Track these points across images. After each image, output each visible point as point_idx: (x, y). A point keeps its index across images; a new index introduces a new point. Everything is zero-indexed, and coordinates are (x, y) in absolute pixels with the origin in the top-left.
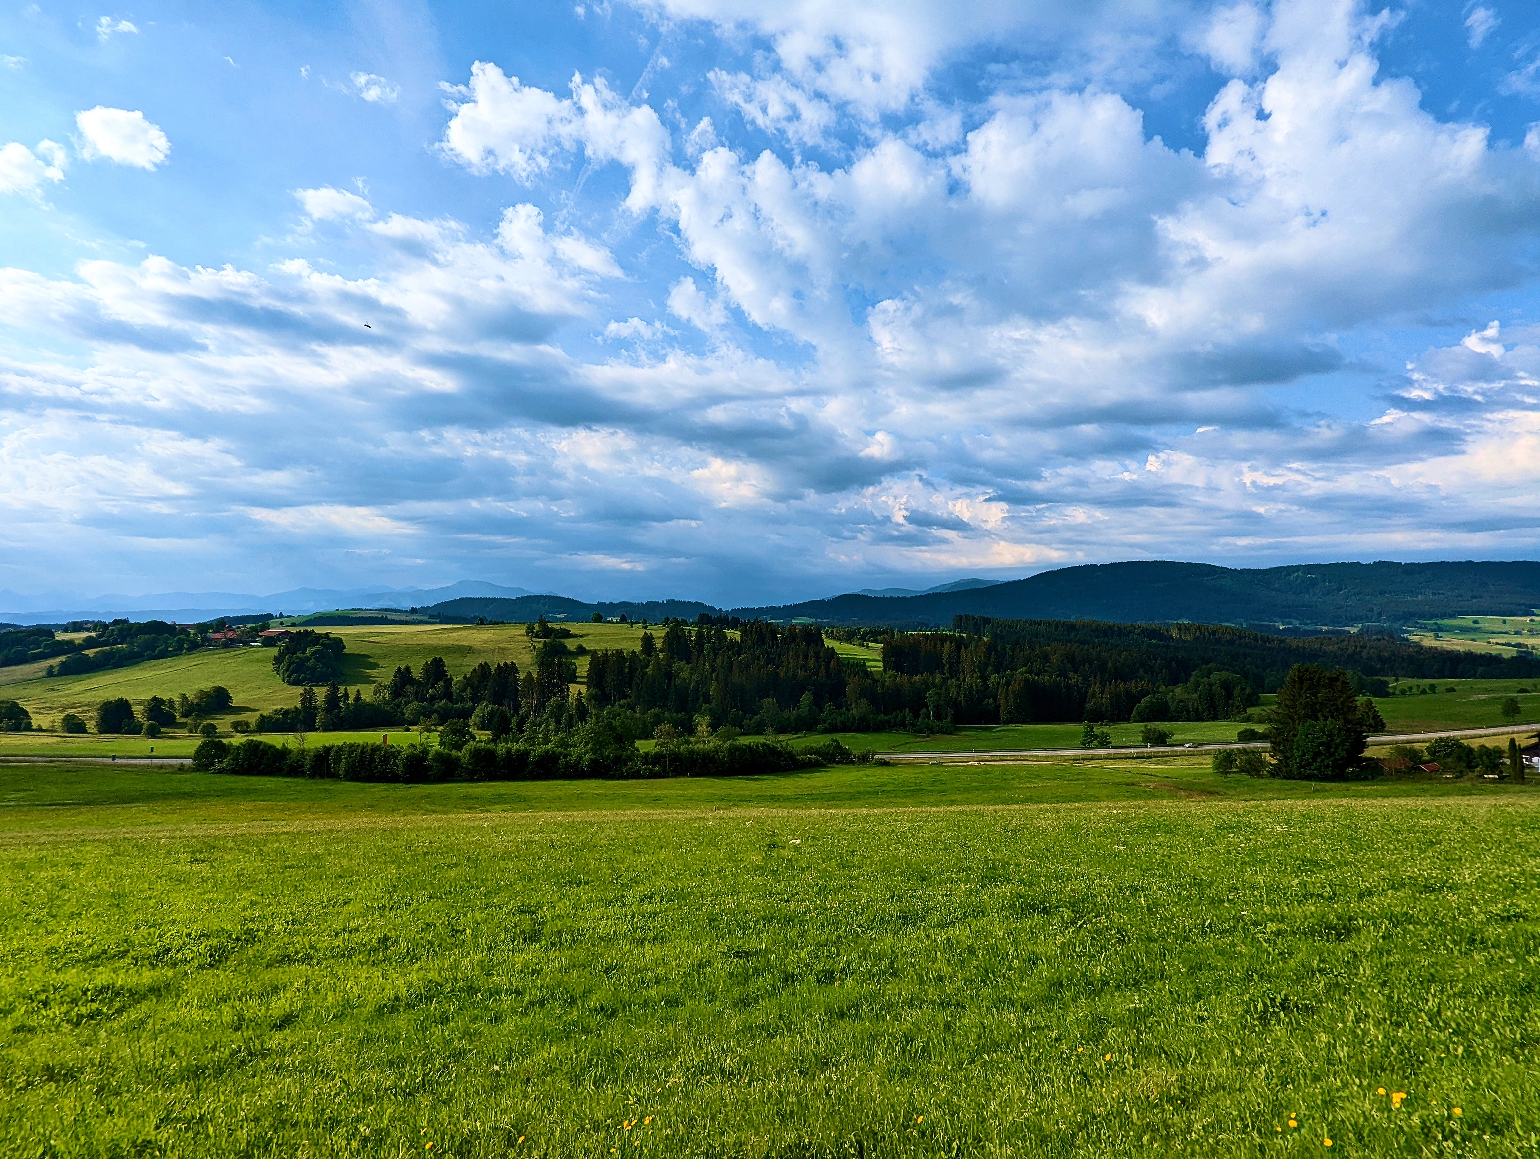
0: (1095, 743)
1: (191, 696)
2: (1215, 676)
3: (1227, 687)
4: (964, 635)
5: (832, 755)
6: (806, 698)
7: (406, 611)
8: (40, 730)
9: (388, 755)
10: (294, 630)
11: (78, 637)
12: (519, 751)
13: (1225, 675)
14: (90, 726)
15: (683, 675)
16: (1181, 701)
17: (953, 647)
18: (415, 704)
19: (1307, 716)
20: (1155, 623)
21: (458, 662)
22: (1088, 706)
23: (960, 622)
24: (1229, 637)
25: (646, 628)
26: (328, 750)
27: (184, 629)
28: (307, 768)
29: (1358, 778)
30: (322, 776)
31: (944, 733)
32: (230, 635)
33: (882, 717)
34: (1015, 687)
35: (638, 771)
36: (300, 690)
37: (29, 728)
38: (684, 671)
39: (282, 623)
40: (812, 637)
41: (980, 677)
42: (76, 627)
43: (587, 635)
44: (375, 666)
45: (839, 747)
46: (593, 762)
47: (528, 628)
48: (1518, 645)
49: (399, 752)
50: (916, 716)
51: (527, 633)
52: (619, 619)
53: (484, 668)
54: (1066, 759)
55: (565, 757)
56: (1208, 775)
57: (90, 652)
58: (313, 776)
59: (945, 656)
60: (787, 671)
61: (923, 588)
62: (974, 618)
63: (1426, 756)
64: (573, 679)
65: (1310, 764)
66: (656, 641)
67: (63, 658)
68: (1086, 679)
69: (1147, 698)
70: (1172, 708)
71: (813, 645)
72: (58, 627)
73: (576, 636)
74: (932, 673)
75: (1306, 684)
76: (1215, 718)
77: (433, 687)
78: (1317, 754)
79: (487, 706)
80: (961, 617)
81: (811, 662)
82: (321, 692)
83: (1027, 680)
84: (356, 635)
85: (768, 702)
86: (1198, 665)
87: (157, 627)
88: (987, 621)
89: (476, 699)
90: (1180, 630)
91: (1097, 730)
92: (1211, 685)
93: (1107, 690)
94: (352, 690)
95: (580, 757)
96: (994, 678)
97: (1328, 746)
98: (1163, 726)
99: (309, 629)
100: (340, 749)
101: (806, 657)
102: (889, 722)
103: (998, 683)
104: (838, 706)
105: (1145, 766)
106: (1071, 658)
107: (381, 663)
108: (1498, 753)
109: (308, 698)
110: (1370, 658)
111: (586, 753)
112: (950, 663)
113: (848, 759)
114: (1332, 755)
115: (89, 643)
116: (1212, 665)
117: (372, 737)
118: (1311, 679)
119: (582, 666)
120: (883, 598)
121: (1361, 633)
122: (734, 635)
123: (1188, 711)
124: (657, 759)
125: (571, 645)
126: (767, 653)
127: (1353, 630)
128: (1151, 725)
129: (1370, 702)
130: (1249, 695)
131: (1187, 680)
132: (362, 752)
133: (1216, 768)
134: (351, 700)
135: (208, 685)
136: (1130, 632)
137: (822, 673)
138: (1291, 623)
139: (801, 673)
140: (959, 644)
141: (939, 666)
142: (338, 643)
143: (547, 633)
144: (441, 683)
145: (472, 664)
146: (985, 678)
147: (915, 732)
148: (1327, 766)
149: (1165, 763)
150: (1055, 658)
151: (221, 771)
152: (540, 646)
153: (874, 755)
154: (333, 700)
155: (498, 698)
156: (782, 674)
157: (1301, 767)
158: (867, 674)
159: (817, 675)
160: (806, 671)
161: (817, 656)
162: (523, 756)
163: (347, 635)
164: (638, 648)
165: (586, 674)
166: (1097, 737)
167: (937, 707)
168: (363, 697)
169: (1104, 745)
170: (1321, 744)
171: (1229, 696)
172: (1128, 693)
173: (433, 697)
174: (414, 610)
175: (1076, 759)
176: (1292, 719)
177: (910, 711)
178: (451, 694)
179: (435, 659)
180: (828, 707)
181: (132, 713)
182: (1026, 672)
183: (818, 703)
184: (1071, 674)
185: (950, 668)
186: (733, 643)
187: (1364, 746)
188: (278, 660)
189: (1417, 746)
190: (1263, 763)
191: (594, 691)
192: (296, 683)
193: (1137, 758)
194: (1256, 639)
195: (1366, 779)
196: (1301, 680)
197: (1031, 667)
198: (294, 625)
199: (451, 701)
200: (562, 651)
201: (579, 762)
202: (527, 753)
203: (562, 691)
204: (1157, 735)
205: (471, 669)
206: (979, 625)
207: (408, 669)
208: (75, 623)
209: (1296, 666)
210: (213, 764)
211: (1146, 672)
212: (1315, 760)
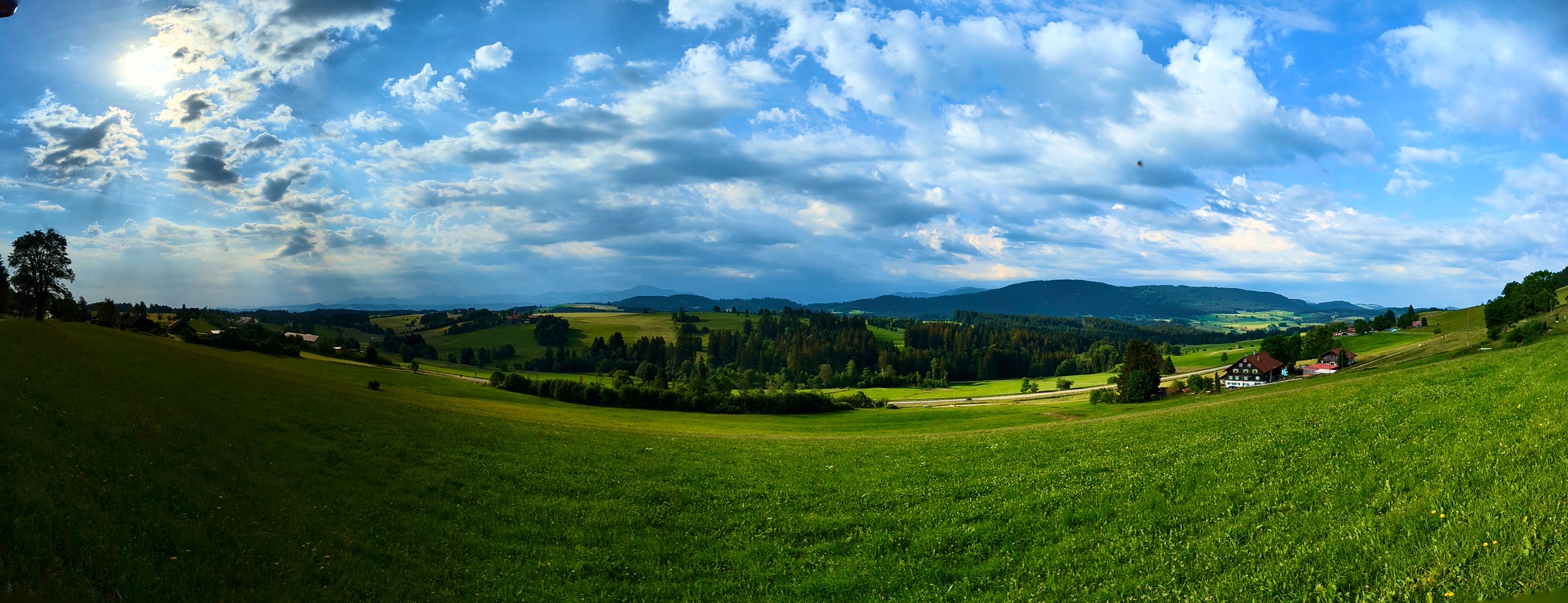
0: (1029, 390)
1: (497, 349)
2: (1101, 348)
3: (1107, 353)
4: (961, 324)
5: (859, 402)
6: (851, 364)
7: (605, 305)
8: (441, 360)
9: (579, 388)
10: (544, 315)
11: (455, 316)
12: (652, 391)
13: (1108, 347)
14: (458, 360)
15: (770, 347)
16: (1083, 362)
17: (950, 330)
18: (604, 360)
19: (1134, 368)
20: (1074, 317)
21: (631, 336)
22: (1031, 367)
23: (958, 316)
24: (1111, 325)
25: (747, 316)
26: (548, 382)
27: (496, 313)
28: (539, 391)
29: (1156, 399)
30: (546, 396)
31: (940, 387)
32: (515, 317)
33: (901, 377)
34: (988, 357)
35: (726, 409)
36: (544, 349)
37: (437, 359)
38: (770, 345)
39: (539, 311)
40: (858, 323)
41: (966, 351)
42: (455, 312)
43: (710, 320)
44: (585, 336)
45: (864, 396)
46: (698, 402)
47: (673, 315)
48: (1231, 328)
49: (585, 387)
50: (923, 376)
51: (673, 319)
52: (731, 310)
53: (645, 340)
54: (1010, 401)
55: (681, 397)
56: (1087, 405)
57: (459, 324)
58: (541, 396)
59: (945, 337)
60: (839, 347)
61: (937, 292)
62: (967, 312)
63: (1186, 384)
64: (700, 348)
65: (1134, 394)
66: (753, 325)
67: (450, 327)
68: (1031, 351)
69: (1064, 362)
70: (1078, 367)
71: (858, 329)
72: (449, 311)
73: (703, 321)
74: (935, 349)
75: (1135, 350)
76: (1100, 372)
77: (615, 350)
78: (1138, 388)
79: (646, 363)
80: (959, 312)
81: (856, 341)
82: (555, 350)
83: (995, 352)
84: (576, 318)
85: (824, 367)
86: (1093, 341)
87: (485, 312)
88: (975, 315)
89: (640, 359)
90: (1087, 321)
91: (1031, 383)
92: (1099, 352)
93: (1043, 358)
94: (571, 349)
95: (690, 398)
96: (975, 351)
97: (1142, 383)
98: (1068, 378)
99: (551, 314)
100: (554, 382)
101: (853, 337)
102: (905, 380)
103: (978, 355)
104: (872, 370)
105: (1055, 402)
106: (1023, 338)
107: (588, 335)
108: (1211, 380)
109: (549, 353)
110: (1174, 335)
111: (694, 395)
112: (948, 341)
113: (870, 404)
114: (1144, 388)
115: (460, 320)
116: (1101, 341)
117: (575, 378)
118: (1137, 347)
119: (705, 341)
120: (910, 299)
121: (1172, 322)
122: (806, 321)
123: (1086, 368)
124: (738, 401)
125: (699, 326)
126: (827, 333)
127: (1168, 321)
128: (1063, 378)
129: (1169, 358)
130: (1118, 357)
131: (1088, 350)
132: (565, 385)
133: (1091, 401)
134: (570, 356)
135: (505, 343)
136: (1060, 322)
137: (863, 348)
138: (1141, 317)
139: (848, 348)
140: (955, 329)
141: (941, 344)
142: (565, 323)
143: (684, 318)
144: (620, 348)
145: (638, 337)
146: (970, 351)
147: (922, 387)
148: (1142, 394)
149: (1067, 400)
150: (1014, 338)
151: (501, 388)
152: (680, 327)
153: (887, 402)
154: (561, 356)
155: (653, 359)
156: (835, 348)
157: (1131, 396)
158: (894, 349)
159: (859, 349)
160: (852, 346)
161: (860, 337)
162: (655, 395)
163: (570, 318)
164: (741, 330)
165: (707, 345)
166: (1030, 386)
167: (937, 370)
168: (577, 354)
169: (1035, 390)
170: (1140, 383)
171: (1107, 359)
172: (1054, 358)
173: (615, 357)
174: (609, 304)
175: (1016, 401)
176: (1127, 370)
177: (920, 373)
178: (626, 355)
179: (617, 333)
180: (865, 371)
181: (473, 355)
182: (995, 347)
183: (858, 368)
184: (1022, 348)
185: (948, 345)
186: (805, 327)
187: (1159, 382)
188: (536, 331)
189: (1182, 380)
190: (1113, 395)
191: (711, 356)
192: (544, 344)
193: (1052, 397)
194: (1124, 326)
195: (1159, 399)
196: (1133, 348)
197: (998, 344)
198: (545, 312)
199: (626, 359)
200: (694, 330)
201: (689, 401)
202: (657, 393)
203: (691, 356)
204: (1064, 383)
205: (637, 340)
206: (971, 317)
207: (602, 339)
208: (455, 310)
209: (1131, 340)
210: (498, 384)
211: (1065, 346)
212: (1137, 392)
